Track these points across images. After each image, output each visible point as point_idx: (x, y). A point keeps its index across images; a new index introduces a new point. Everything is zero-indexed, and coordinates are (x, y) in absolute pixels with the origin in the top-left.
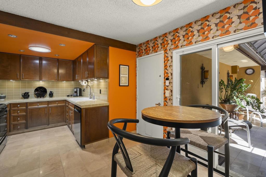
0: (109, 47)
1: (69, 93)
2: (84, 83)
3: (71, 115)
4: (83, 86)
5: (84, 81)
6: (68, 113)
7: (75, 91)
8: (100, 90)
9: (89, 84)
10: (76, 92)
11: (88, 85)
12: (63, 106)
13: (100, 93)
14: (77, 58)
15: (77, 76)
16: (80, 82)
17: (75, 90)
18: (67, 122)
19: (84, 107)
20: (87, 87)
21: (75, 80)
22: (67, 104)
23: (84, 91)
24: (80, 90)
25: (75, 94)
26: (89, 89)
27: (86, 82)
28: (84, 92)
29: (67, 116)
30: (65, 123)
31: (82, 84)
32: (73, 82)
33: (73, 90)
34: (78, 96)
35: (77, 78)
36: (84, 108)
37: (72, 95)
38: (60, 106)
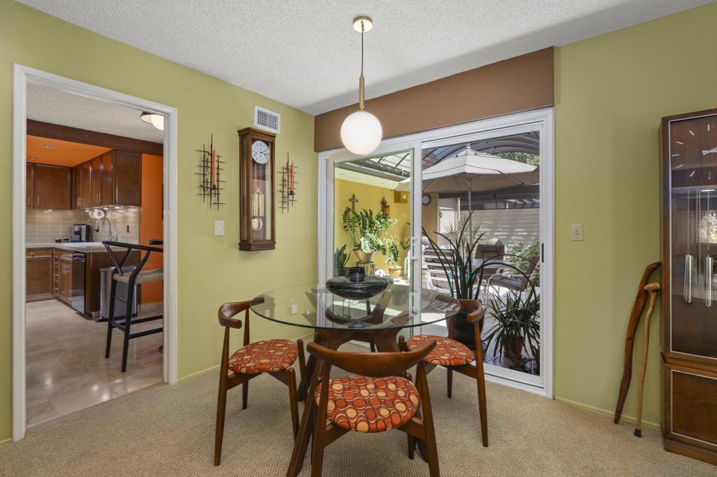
0: (141, 154)
1: (61, 236)
2: (96, 214)
3: (65, 272)
4: (95, 219)
5: (96, 211)
6: (59, 272)
7: (75, 232)
8: (128, 227)
9: (109, 216)
10: (78, 233)
11: (104, 219)
12: (47, 260)
13: (128, 231)
14: (81, 165)
15: (79, 199)
16: (88, 213)
17: (77, 229)
18: (56, 291)
19: (91, 251)
20: (103, 223)
21: (75, 208)
22: (56, 254)
23: (98, 231)
24: (89, 229)
25: (77, 237)
26: (107, 226)
27: (103, 213)
28: (98, 233)
29: (55, 280)
30: (50, 295)
31: (91, 216)
32: (70, 213)
33: (71, 228)
34: (83, 241)
35: (79, 204)
36: (92, 253)
37: (68, 240)
38: (39, 260)
